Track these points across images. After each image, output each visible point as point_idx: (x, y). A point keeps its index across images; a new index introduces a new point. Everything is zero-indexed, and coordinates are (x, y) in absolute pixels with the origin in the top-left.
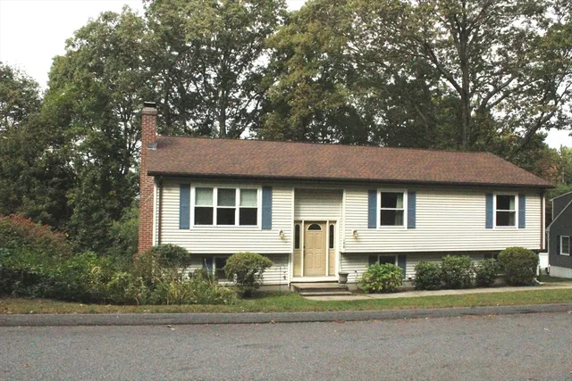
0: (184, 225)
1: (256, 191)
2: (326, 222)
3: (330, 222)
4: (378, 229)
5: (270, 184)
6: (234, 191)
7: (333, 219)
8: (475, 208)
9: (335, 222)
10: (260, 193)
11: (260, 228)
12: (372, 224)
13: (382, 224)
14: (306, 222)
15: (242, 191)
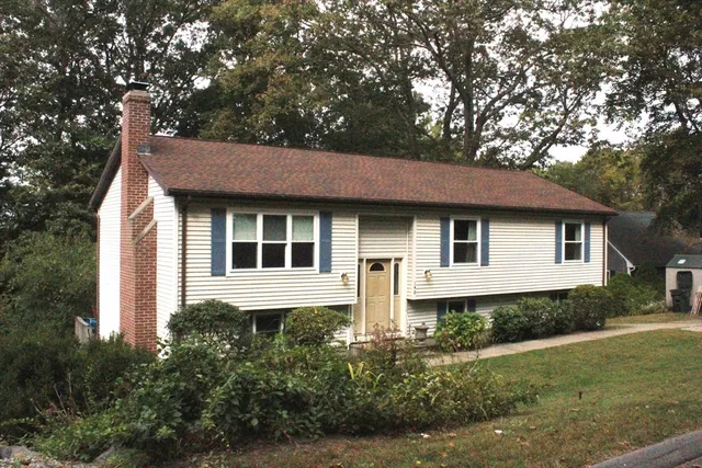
0: (217, 269)
1: (312, 218)
2: (390, 260)
3: (396, 259)
4: (450, 267)
5: (329, 208)
6: (284, 218)
7: (398, 255)
8: (543, 238)
9: (401, 259)
10: (317, 221)
11: (318, 272)
12: (444, 263)
13: (455, 261)
14: (369, 261)
15: (294, 218)
